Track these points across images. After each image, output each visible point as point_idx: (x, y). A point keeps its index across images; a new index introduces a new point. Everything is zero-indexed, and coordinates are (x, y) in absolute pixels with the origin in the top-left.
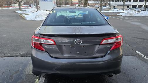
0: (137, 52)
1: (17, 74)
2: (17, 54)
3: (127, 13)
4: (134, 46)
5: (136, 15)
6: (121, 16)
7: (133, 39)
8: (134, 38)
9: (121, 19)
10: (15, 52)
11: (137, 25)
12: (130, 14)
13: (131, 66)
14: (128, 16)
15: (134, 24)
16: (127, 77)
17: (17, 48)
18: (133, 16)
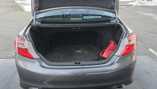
0: (151, 50)
1: (5, 82)
2: (9, 54)
3: (139, 2)
4: (147, 43)
5: (147, 5)
6: (132, 5)
7: (145, 33)
8: (147, 32)
9: (131, 9)
10: (7, 53)
11: (150, 17)
12: (142, 3)
13: (143, 69)
14: (139, 5)
15: (147, 15)
16: (139, 84)
17: (10, 47)
18: (144, 5)
